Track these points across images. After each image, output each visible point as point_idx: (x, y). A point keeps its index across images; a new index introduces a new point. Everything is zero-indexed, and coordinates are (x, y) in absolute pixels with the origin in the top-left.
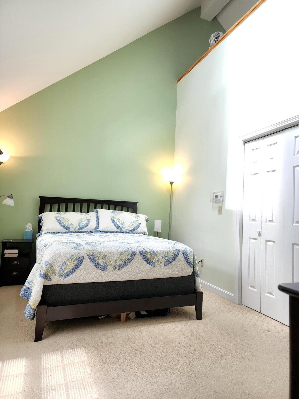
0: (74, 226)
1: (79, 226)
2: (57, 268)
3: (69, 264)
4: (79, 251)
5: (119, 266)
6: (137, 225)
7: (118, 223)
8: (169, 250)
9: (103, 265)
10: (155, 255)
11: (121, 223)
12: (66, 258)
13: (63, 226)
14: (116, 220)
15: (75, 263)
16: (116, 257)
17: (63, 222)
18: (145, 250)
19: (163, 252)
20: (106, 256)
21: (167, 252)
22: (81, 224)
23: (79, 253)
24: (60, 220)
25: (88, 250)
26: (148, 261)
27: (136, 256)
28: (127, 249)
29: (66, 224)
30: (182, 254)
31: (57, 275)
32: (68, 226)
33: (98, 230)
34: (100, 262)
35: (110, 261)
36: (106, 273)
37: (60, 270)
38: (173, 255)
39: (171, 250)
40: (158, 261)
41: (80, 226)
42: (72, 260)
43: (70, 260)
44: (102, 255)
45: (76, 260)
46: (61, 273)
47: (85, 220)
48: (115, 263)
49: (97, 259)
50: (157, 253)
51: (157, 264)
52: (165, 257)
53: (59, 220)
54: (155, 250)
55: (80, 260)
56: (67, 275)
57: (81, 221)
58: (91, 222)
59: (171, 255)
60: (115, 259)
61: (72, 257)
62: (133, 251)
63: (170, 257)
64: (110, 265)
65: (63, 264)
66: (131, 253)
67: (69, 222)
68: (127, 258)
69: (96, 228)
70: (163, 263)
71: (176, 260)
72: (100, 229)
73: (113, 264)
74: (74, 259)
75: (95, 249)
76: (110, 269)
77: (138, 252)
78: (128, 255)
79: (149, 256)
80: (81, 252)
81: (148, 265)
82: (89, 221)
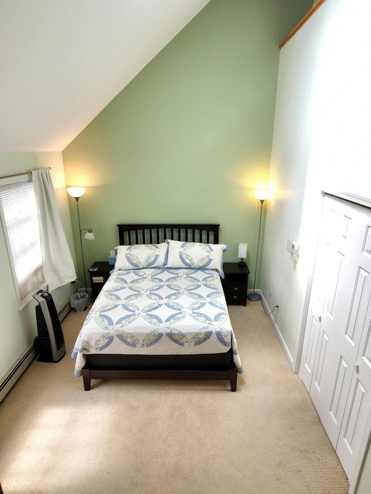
0: (142, 264)
1: (146, 264)
2: (93, 343)
3: (102, 341)
4: (109, 331)
5: (147, 344)
6: (208, 261)
7: (186, 260)
8: (199, 331)
9: (132, 343)
10: (183, 336)
11: (189, 259)
12: (99, 337)
13: (132, 264)
14: (185, 256)
15: (107, 340)
16: (143, 337)
17: (132, 259)
18: (173, 331)
19: (192, 333)
20: (133, 336)
21: (197, 334)
22: (149, 261)
23: (109, 333)
24: (130, 257)
25: (116, 331)
26: (176, 341)
27: (163, 337)
28: (154, 330)
29: (135, 262)
30: (215, 335)
31: (94, 348)
32: (137, 264)
33: (166, 266)
34: (128, 340)
35: (138, 340)
36: (136, 349)
37: (95, 345)
38: (205, 336)
39: (202, 331)
40: (187, 342)
41: (148, 263)
42: (103, 338)
43: (102, 338)
44: (130, 335)
45: (106, 338)
46: (96, 347)
47: (154, 256)
48: (143, 341)
49: (125, 338)
50: (186, 335)
51: (185, 344)
52: (195, 338)
53: (128, 257)
54: (183, 331)
55: (111, 339)
56: (102, 348)
57: (149, 257)
58: (159, 259)
59: (201, 336)
60: (143, 338)
61: (103, 336)
62: (159, 333)
63: (200, 338)
64: (138, 343)
65: (97, 341)
66: (157, 334)
67: (137, 259)
68: (154, 338)
69: (165, 265)
70: (193, 344)
71: (208, 341)
72: (168, 266)
73: (141, 342)
74: (105, 337)
75: (123, 330)
76: (139, 346)
77: (164, 333)
78: (154, 336)
79: (176, 337)
80: (110, 332)
81: (176, 344)
82: (157, 257)
